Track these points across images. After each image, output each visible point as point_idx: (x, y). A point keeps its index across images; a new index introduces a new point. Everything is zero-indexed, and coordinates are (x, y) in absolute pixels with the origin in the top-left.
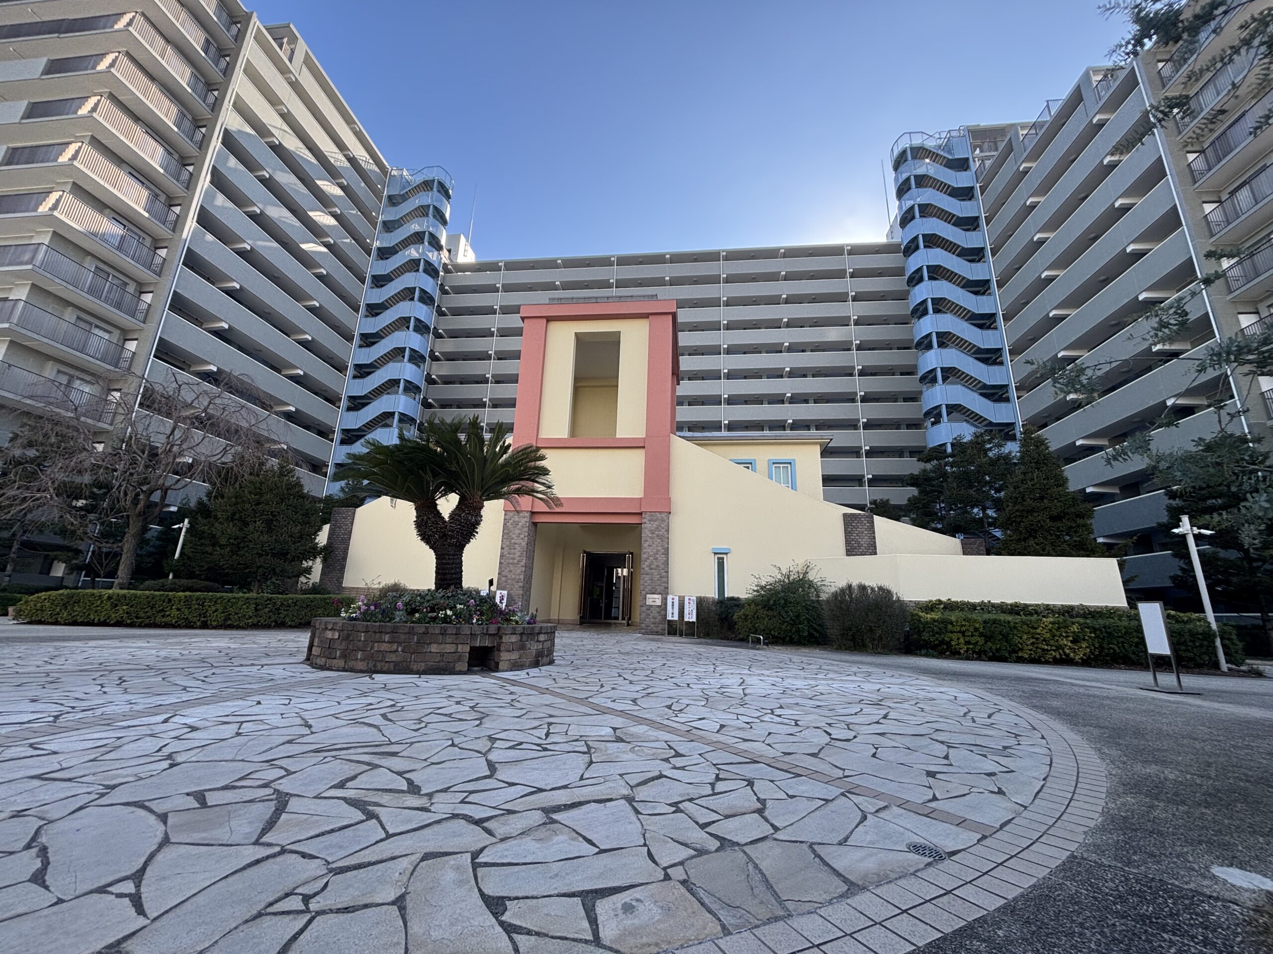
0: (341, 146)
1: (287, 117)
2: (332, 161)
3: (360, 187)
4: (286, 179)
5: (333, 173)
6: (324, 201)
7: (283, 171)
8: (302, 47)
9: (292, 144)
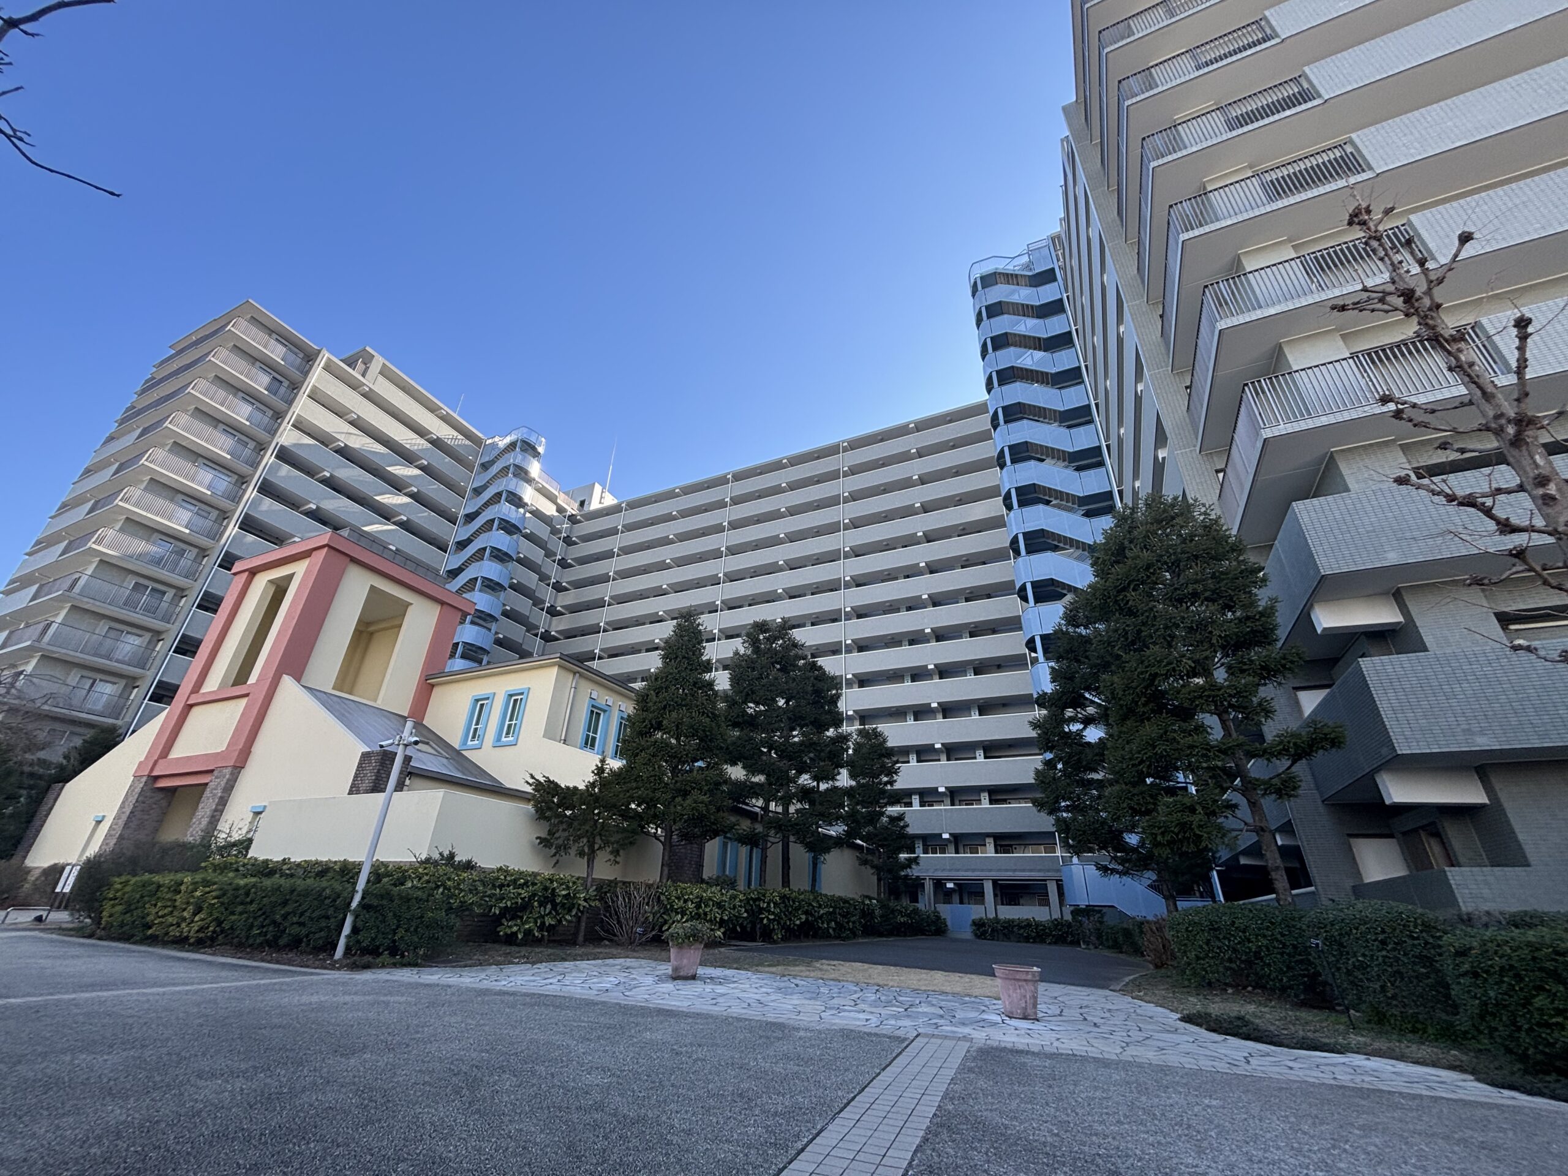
0: (420, 432)
1: (358, 424)
2: (408, 446)
3: (444, 463)
4: (349, 474)
5: (407, 457)
6: (397, 485)
7: (346, 467)
8: (378, 361)
9: (358, 442)
